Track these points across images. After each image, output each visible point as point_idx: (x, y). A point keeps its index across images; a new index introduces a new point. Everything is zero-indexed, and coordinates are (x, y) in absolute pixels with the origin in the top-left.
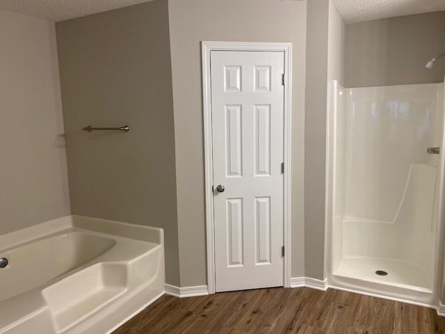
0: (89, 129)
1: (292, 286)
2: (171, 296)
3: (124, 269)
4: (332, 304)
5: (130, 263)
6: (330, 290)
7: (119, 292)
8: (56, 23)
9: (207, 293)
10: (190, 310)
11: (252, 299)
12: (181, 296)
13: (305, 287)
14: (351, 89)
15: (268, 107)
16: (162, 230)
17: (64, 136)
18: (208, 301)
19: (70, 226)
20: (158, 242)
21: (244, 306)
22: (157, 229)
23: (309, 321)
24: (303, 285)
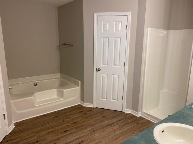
0: (64, 44)
1: (126, 112)
2: (81, 105)
3: (62, 92)
4: (136, 122)
5: (65, 90)
6: (141, 117)
7: (60, 99)
8: (58, 8)
9: (92, 107)
10: (83, 111)
11: (107, 113)
12: (84, 106)
13: (131, 114)
14: (171, 31)
15: (120, 39)
16: (80, 82)
17: (59, 46)
18: (91, 109)
19: (59, 77)
20: (79, 86)
21: (102, 114)
22: (78, 81)
23: (120, 125)
24: (131, 113)
